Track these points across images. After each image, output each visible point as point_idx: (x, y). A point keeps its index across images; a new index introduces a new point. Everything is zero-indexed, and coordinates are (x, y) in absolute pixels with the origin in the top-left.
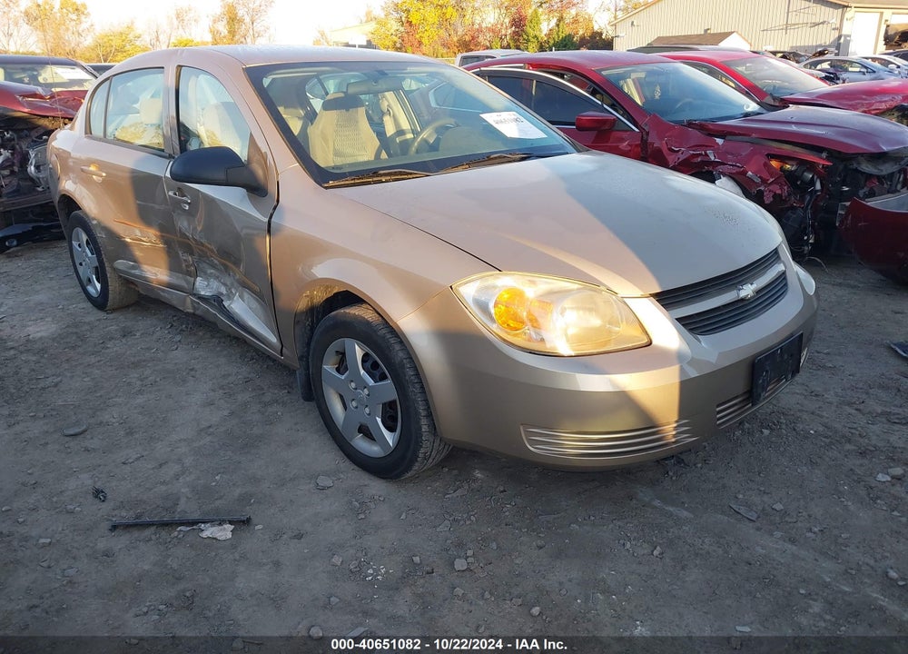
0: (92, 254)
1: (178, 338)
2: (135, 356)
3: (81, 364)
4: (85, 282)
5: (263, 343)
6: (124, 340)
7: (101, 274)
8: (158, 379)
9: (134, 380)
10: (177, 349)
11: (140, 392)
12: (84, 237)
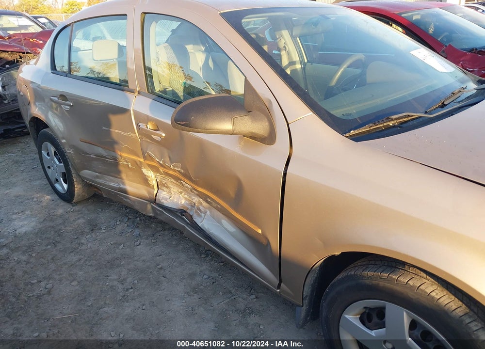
0: (60, 162)
1: (137, 232)
2: (108, 254)
3: (65, 264)
4: (53, 180)
5: (255, 273)
6: (93, 234)
7: (67, 178)
8: (136, 282)
9: (115, 283)
10: (140, 244)
11: (125, 299)
12: (52, 150)
